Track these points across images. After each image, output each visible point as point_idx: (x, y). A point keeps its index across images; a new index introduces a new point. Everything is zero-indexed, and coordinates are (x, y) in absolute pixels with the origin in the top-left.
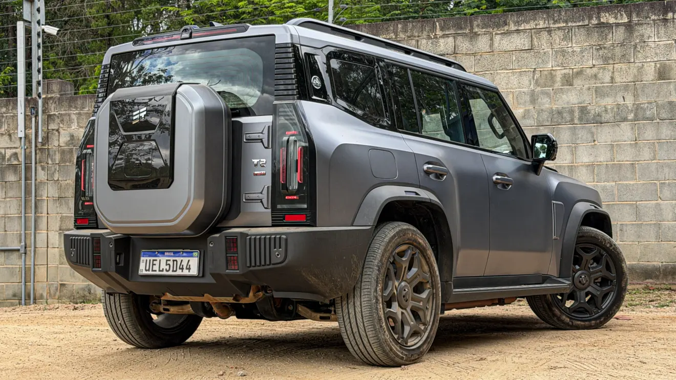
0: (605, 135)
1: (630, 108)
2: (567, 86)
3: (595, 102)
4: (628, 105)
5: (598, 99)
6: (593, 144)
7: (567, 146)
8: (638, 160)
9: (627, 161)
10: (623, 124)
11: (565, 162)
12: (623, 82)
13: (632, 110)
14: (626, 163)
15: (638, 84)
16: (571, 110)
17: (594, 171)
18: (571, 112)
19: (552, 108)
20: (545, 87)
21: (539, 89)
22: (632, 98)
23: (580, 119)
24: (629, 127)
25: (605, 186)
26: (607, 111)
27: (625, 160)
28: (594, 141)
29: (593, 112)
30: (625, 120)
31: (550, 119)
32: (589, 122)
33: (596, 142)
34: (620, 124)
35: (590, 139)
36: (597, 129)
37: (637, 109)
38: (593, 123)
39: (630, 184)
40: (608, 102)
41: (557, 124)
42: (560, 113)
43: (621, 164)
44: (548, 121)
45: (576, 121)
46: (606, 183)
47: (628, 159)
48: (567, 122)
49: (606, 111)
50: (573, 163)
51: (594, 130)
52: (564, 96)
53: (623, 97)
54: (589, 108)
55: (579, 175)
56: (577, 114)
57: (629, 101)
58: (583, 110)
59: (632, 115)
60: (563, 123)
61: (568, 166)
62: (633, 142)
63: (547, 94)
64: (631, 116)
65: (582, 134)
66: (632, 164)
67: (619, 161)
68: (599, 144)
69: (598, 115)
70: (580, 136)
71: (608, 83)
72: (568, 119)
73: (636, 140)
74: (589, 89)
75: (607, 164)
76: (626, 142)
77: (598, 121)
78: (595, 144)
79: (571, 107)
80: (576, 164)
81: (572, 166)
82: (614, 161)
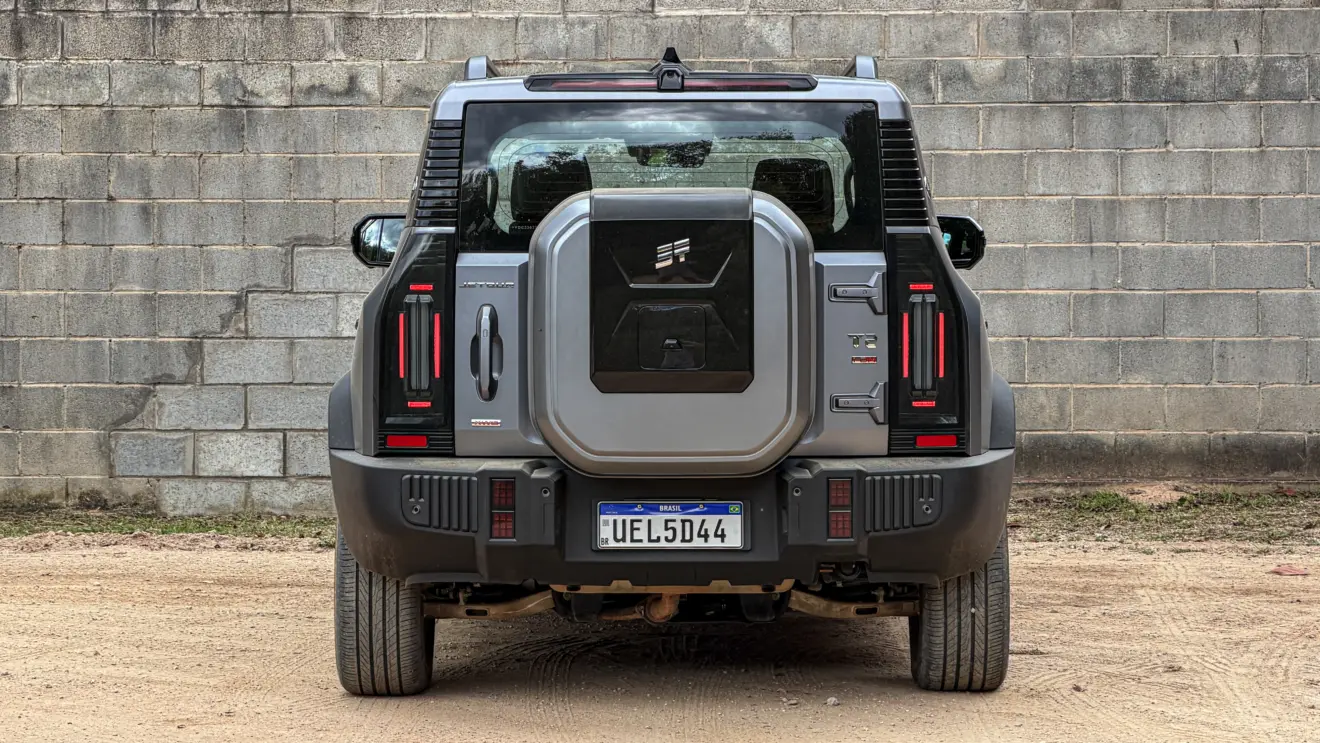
0: (1193, 131)
1: (1249, 69)
2: (1106, 7)
3: (1172, 49)
4: (1248, 61)
5: (1179, 43)
6: (1164, 150)
7: (1104, 153)
8: (1264, 190)
9: (1240, 193)
10: (1233, 106)
11: (1097, 191)
12: (1236, 7)
13: (1254, 74)
14: (1237, 197)
15: (1270, 13)
16: (1116, 65)
17: (1163, 217)
18: (1116, 71)
19: (1070, 60)
20: (1055, 8)
21: (1041, 12)
22: (1256, 45)
23: (1136, 90)
24: (1245, 114)
25: (1189, 252)
26: (1198, 72)
27: (1236, 189)
28: (1167, 143)
29: (1165, 74)
30: (1239, 95)
31: (1064, 87)
32: (1156, 98)
33: (1171, 147)
34: (1227, 107)
35: (1157, 138)
36: (1173, 116)
37: (1266, 72)
38: (1166, 101)
39: (1246, 249)
40: (1203, 52)
41: (1082, 99)
42: (1088, 72)
43: (1227, 200)
44: (1060, 91)
45: (1126, 95)
46: (1189, 244)
47: (1242, 188)
48: (1105, 96)
49: (1196, 72)
50: (1117, 195)
51: (1166, 116)
52: (1100, 34)
53: (1236, 42)
54: (1156, 63)
55: (1130, 222)
56: (1128, 77)
57: (1249, 54)
58: (1144, 69)
59: (1255, 85)
60: (1094, 97)
61: (1105, 201)
62: (1255, 149)
63: (1060, 26)
64: (1252, 88)
65: (1140, 125)
66: (1252, 200)
67: (1223, 194)
68: (1176, 151)
69: (1177, 84)
70: (1134, 129)
71: (1201, 6)
72: (1108, 88)
73: (1261, 145)
74: (1158, 17)
75: (1193, 200)
76: (1239, 149)
77: (1177, 95)
78: (1168, 152)
79: (1116, 59)
80: (1122, 198)
81: (1113, 202)
82: (1210, 193)
